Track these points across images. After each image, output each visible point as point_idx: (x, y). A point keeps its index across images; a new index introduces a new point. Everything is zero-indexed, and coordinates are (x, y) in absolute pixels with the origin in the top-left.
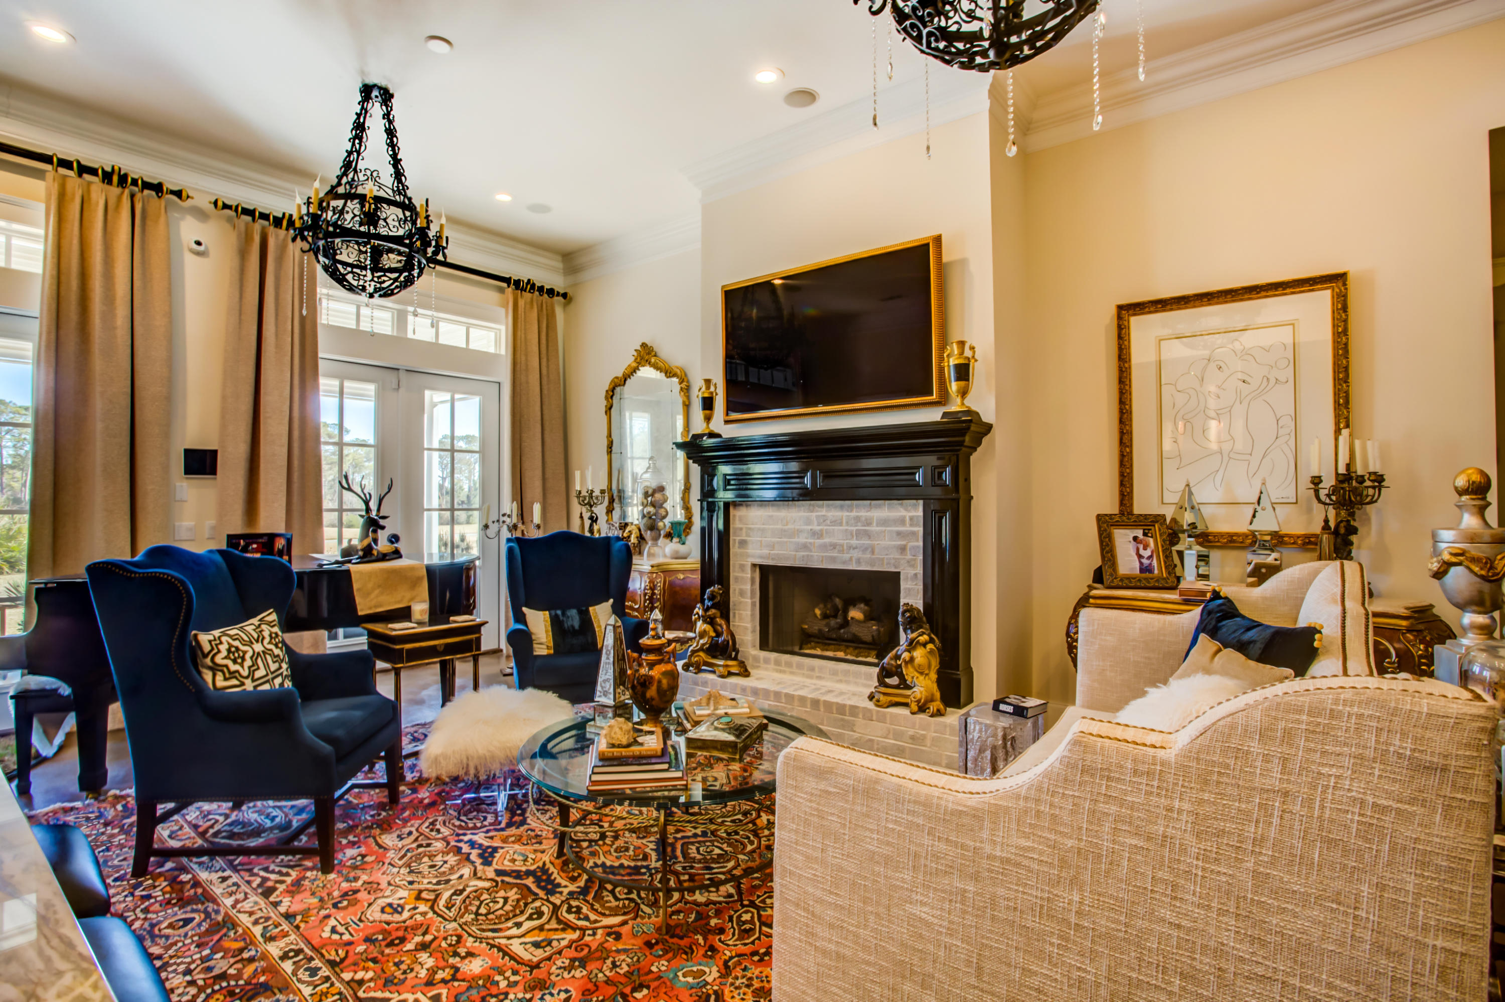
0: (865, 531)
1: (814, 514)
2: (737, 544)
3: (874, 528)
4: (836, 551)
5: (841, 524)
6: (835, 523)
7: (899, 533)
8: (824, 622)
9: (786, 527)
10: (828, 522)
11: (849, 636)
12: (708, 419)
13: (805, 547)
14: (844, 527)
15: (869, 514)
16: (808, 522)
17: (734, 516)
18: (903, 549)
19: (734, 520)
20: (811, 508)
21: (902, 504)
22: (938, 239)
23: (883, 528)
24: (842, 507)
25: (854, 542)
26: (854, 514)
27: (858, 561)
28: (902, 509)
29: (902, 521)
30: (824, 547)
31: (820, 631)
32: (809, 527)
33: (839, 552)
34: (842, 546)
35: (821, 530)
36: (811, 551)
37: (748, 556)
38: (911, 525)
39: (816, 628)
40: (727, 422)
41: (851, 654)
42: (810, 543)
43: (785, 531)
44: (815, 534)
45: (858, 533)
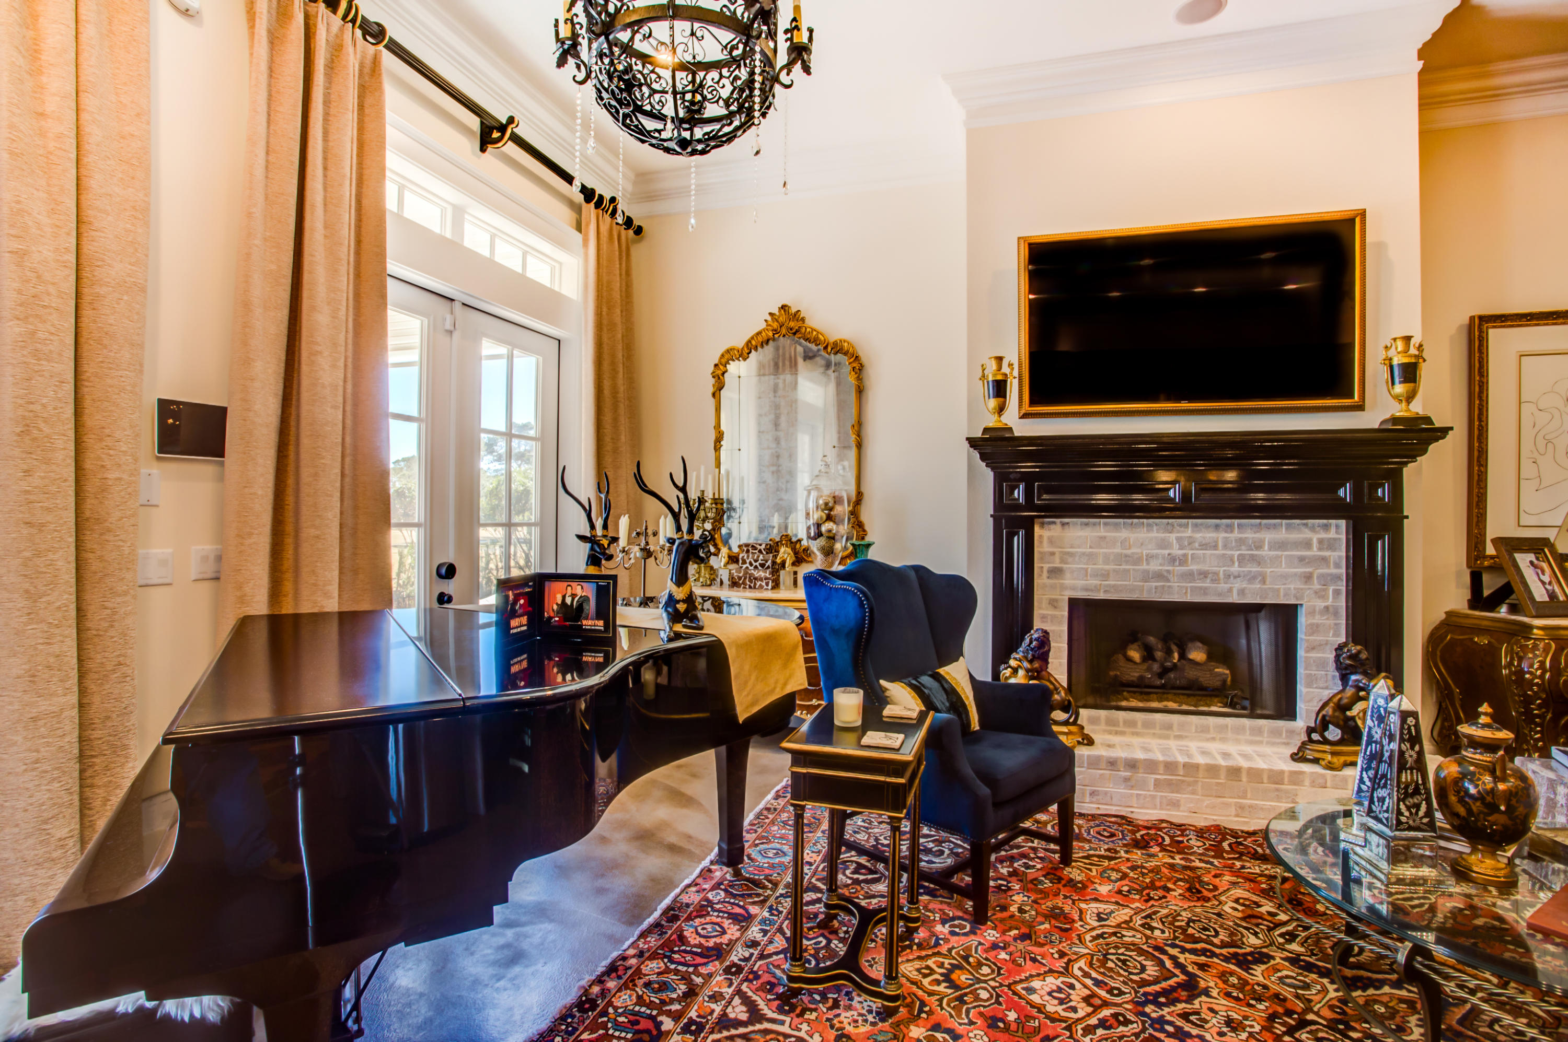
0: (1252, 556)
1: (1173, 537)
2: (1045, 574)
3: (1265, 552)
4: (1208, 581)
5: (1215, 547)
6: (1204, 546)
7: (1302, 559)
8: (1145, 666)
9: (1129, 552)
10: (1197, 545)
11: (1184, 682)
12: (1001, 409)
13: (1159, 576)
14: (1220, 552)
15: (1257, 535)
16: (1163, 544)
17: (1041, 536)
18: (1308, 578)
19: (1041, 542)
20: (1169, 527)
21: (1306, 525)
22: (1363, 214)
23: (1279, 553)
24: (1217, 527)
25: (1235, 568)
26: (1236, 534)
27: (1242, 592)
28: (1306, 530)
29: (1308, 545)
30: (1189, 576)
31: (1141, 678)
32: (1167, 552)
33: (1213, 581)
34: (1216, 574)
35: (1185, 555)
36: (1168, 581)
37: (1063, 588)
38: (1320, 549)
39: (1137, 675)
40: (1025, 416)
41: (1187, 704)
42: (1168, 571)
43: (1126, 556)
44: (1172, 560)
45: (1241, 559)
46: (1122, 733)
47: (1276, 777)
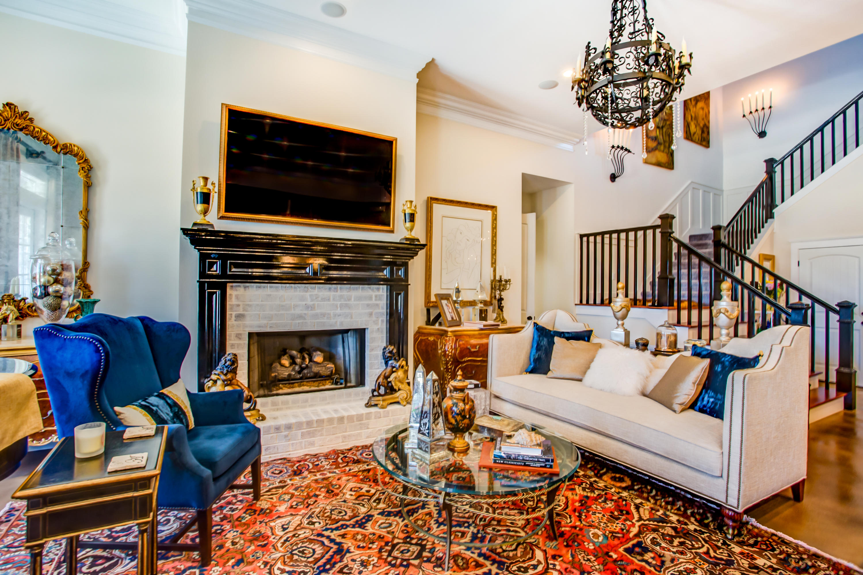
0: (346, 304)
1: (308, 294)
2: (233, 318)
3: (352, 302)
4: (325, 318)
5: (329, 300)
6: (323, 300)
7: (368, 305)
8: (291, 368)
9: (284, 303)
10: (320, 299)
11: (312, 374)
12: (205, 212)
13: (300, 317)
14: (332, 302)
15: (349, 293)
16: (302, 299)
17: (230, 295)
18: (371, 314)
19: (231, 298)
20: (306, 289)
21: (370, 288)
22: (396, 140)
23: (358, 302)
24: (330, 289)
25: (339, 311)
26: (339, 293)
27: (342, 323)
28: (370, 291)
29: (370, 298)
30: (316, 316)
31: (289, 375)
32: (304, 303)
33: (328, 318)
34: (329, 314)
35: (314, 305)
36: (305, 319)
37: (245, 326)
38: (376, 300)
39: (287, 374)
40: (222, 218)
41: (314, 386)
42: (305, 314)
43: (282, 306)
44: (307, 307)
45: (341, 306)
46: (281, 409)
47: (360, 417)
